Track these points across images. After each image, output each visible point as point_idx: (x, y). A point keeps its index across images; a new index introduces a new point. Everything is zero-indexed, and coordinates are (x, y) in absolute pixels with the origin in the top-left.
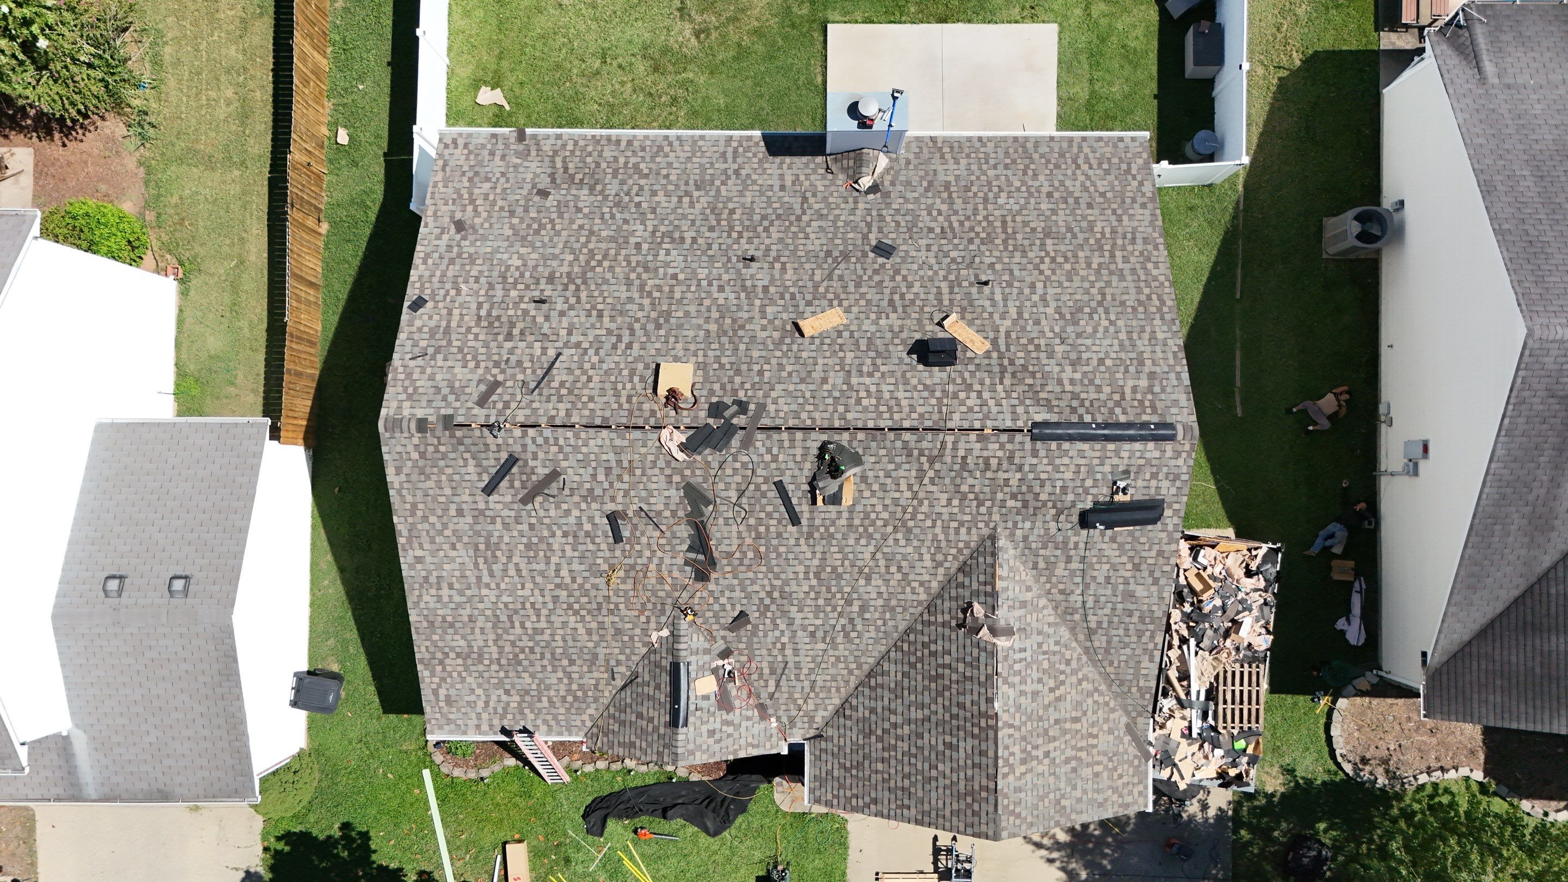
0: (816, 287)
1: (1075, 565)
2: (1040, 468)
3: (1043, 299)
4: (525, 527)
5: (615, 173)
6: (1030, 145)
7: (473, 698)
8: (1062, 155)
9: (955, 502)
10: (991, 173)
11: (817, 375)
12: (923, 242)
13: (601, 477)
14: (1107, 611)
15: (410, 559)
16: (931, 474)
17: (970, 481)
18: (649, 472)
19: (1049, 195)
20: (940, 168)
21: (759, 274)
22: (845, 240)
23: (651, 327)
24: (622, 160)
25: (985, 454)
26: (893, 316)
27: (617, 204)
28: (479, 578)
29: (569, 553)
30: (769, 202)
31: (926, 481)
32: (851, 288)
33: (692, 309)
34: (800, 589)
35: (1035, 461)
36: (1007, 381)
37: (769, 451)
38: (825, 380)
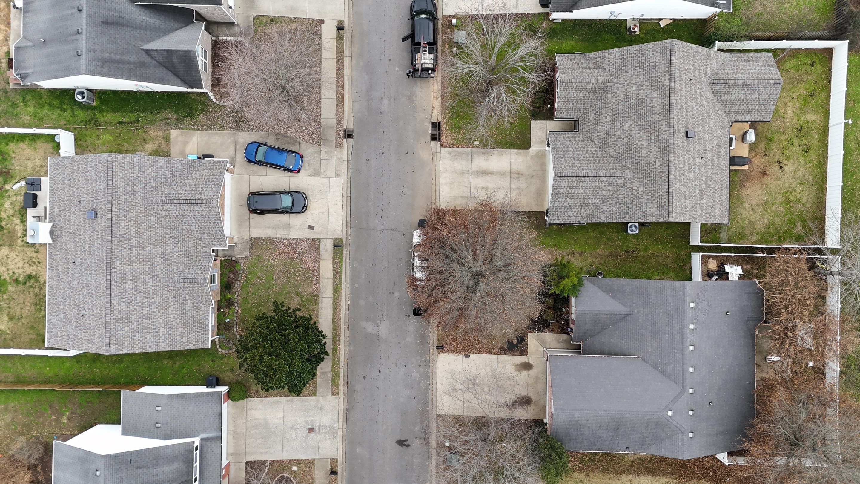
0: (81, 246)
1: (152, 181)
2: (121, 191)
3: (84, 188)
4: (140, 320)
5: (56, 299)
6: (51, 189)
7: (196, 335)
8: (53, 180)
9: (132, 211)
10: (57, 199)
11: (98, 246)
12: (72, 218)
13: (124, 300)
14: (167, 172)
15: (150, 349)
16: (123, 218)
17: (125, 208)
18: (122, 288)
19: (62, 184)
20: (56, 213)
21: (78, 261)
22: (71, 238)
23: (88, 288)
24: (53, 297)
25: (117, 204)
26: (87, 226)
27: (63, 298)
28: (156, 332)
29: (148, 309)
30: (63, 258)
31: (125, 219)
32: (81, 237)
33: (85, 278)
34: (160, 250)
35: (119, 192)
36: (99, 198)
37: (116, 258)
38: (99, 244)
